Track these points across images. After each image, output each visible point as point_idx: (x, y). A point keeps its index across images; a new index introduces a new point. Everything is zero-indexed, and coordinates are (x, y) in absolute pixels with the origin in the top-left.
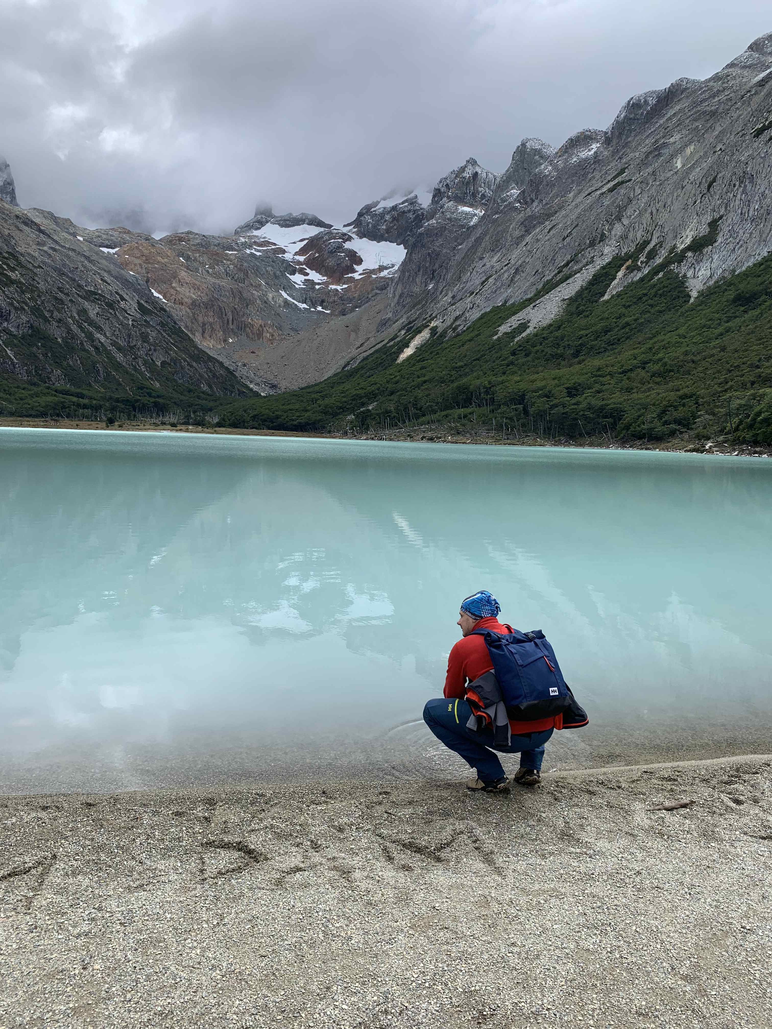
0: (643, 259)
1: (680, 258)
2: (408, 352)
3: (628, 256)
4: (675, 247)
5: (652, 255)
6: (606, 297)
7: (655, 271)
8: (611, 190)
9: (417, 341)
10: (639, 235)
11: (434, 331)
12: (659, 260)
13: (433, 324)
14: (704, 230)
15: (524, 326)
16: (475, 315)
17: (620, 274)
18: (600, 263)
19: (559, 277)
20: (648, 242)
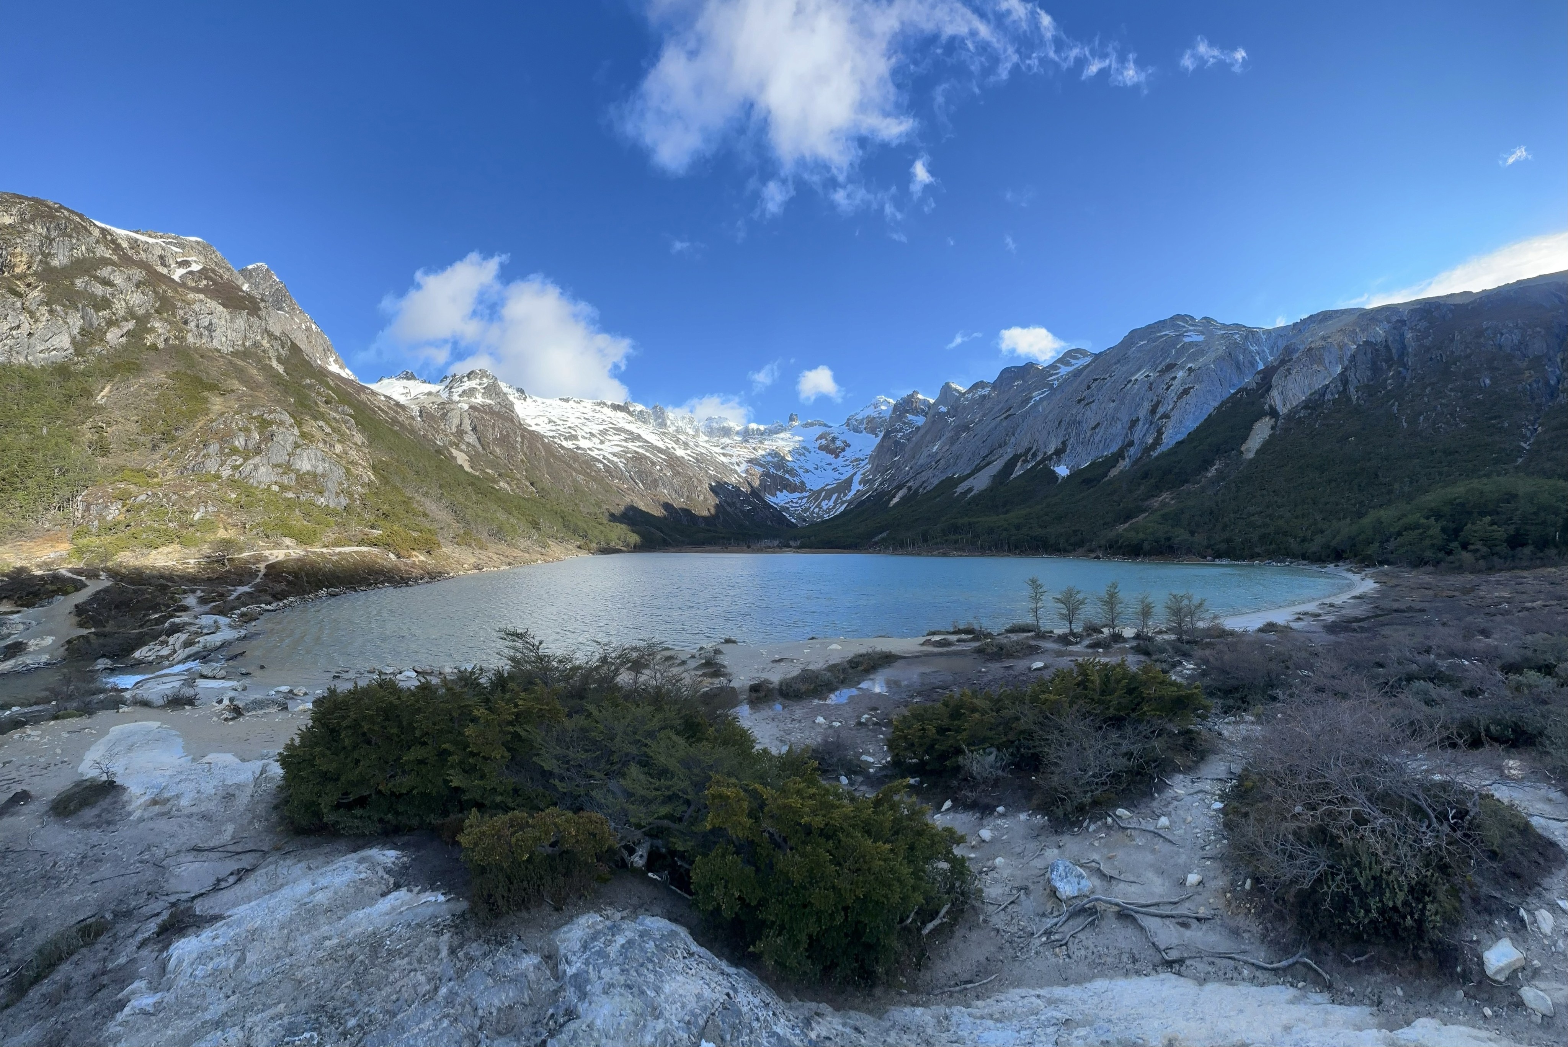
0: (1029, 456)
1: (1050, 458)
2: (896, 500)
3: (1020, 456)
4: (1045, 453)
5: (1034, 455)
6: (1014, 476)
7: (1038, 464)
8: (1006, 418)
9: (900, 494)
10: (1026, 445)
11: (910, 488)
12: (1038, 459)
13: (909, 484)
14: (1060, 446)
15: (970, 490)
16: (936, 482)
17: (1019, 464)
18: (1007, 457)
19: (985, 462)
20: (1030, 449)
